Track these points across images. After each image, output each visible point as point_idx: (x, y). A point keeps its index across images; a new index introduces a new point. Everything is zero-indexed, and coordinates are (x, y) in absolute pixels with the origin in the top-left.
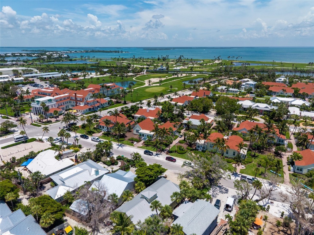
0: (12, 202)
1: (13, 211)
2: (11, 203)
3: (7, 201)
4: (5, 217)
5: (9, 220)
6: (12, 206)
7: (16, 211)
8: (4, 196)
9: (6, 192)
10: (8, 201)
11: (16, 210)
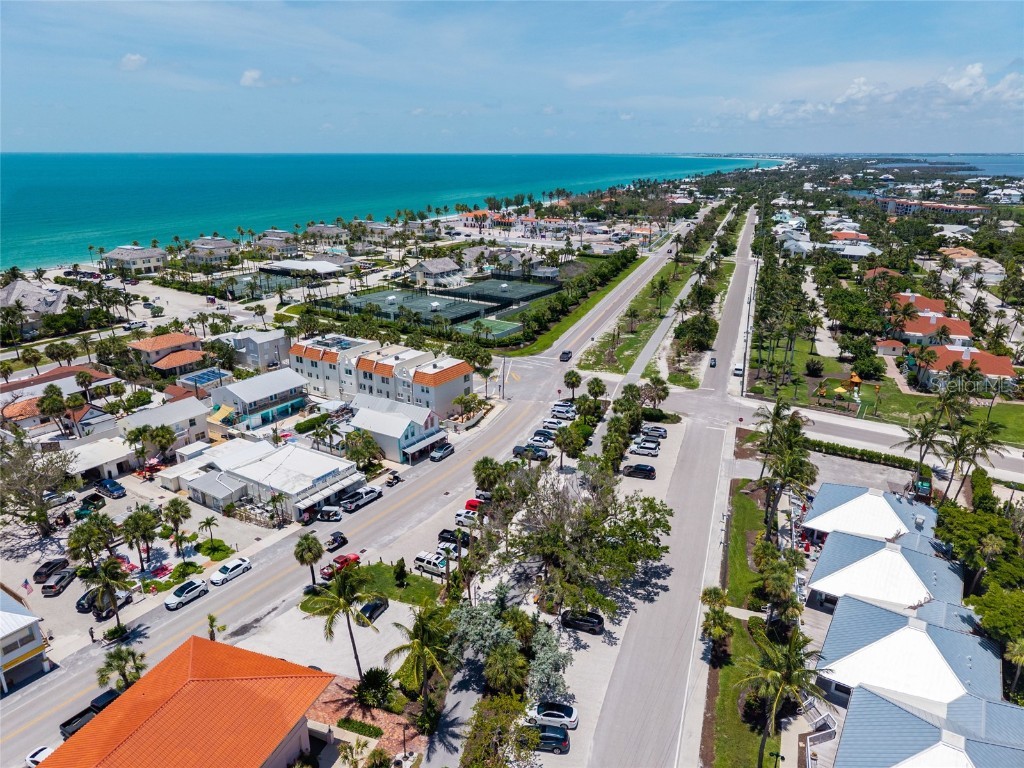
0: (1018, 673)
1: (1006, 697)
2: (1016, 672)
3: (1007, 656)
4: (978, 694)
5: (984, 713)
6: (1013, 679)
7: (1015, 706)
8: (1009, 638)
9: (1020, 632)
10: (1011, 661)
11: (1016, 702)
